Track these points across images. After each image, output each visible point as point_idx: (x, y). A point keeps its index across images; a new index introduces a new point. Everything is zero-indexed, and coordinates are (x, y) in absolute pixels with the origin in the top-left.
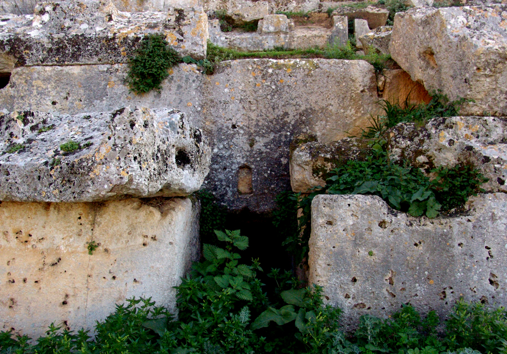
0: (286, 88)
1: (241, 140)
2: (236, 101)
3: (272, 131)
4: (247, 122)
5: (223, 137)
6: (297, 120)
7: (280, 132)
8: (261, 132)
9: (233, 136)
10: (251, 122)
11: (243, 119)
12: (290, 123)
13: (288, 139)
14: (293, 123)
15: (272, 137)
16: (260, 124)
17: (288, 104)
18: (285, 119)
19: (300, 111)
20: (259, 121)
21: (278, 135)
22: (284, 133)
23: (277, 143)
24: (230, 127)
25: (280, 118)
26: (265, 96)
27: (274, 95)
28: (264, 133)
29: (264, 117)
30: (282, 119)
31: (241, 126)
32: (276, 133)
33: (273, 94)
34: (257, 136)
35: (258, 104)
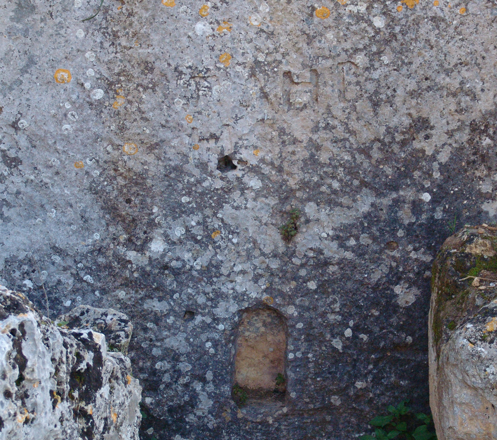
0: (426, 28)
1: (251, 214)
2: (239, 69)
3: (363, 184)
4: (277, 150)
5: (185, 199)
6: (462, 148)
7: (396, 189)
8: (324, 188)
9: (220, 197)
10: (290, 148)
11: (262, 138)
12: (433, 158)
13: (424, 216)
14: (443, 157)
15: (365, 208)
16: (324, 157)
17: (429, 88)
18: (417, 145)
19: (475, 115)
20: (318, 148)
21: (386, 201)
22: (408, 194)
23: (381, 230)
24: (213, 165)
25: (399, 137)
26: (344, 56)
27: (379, 53)
28: (335, 192)
29: (340, 132)
30: (403, 143)
31: (254, 162)
32: (379, 194)
33: (374, 49)
34: (309, 200)
35: (317, 86)
